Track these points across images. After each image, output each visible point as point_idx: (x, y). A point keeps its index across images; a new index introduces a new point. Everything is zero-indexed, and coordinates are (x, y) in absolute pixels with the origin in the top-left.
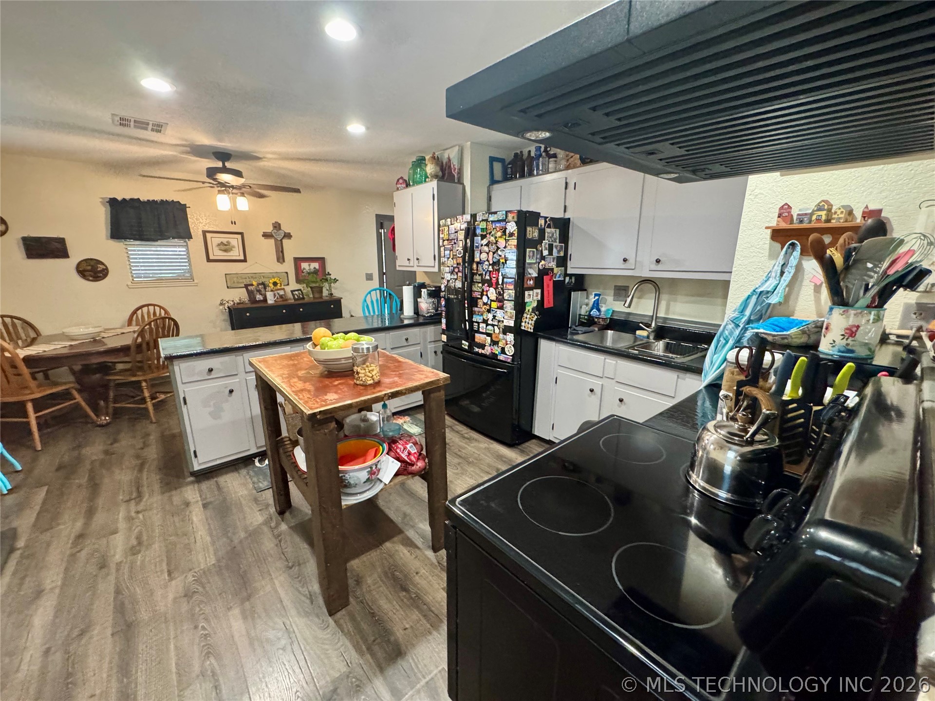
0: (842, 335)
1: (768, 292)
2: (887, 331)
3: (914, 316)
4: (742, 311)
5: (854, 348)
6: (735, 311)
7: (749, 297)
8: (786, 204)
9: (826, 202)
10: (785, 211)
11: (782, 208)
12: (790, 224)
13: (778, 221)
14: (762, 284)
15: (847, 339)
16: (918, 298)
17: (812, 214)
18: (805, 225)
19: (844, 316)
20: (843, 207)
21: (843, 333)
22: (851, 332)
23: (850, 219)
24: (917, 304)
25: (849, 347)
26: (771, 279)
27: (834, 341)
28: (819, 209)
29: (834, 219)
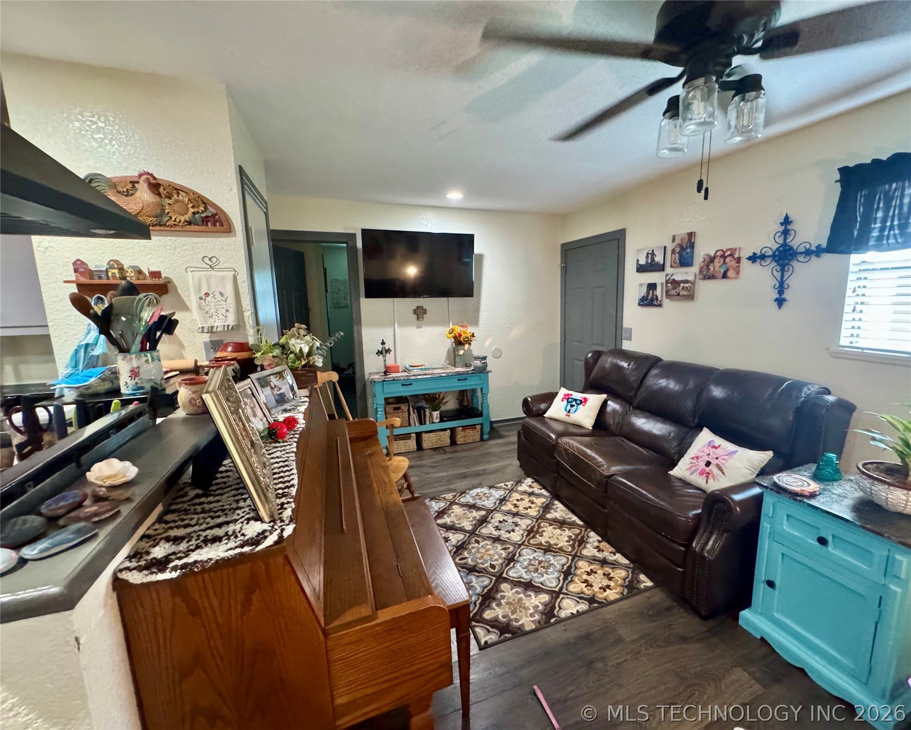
0: (130, 376)
1: (93, 344)
2: (199, 364)
3: (212, 350)
4: (76, 366)
5: (142, 385)
6: (67, 367)
7: (77, 352)
8: (78, 260)
9: (116, 261)
10: (79, 267)
11: (74, 263)
12: (91, 279)
13: (76, 276)
14: (86, 337)
15: (134, 379)
16: (210, 337)
17: (107, 271)
18: (104, 281)
19: (125, 361)
20: (132, 267)
21: (130, 375)
22: (134, 373)
23: (141, 277)
24: (210, 341)
25: (139, 385)
26: (92, 332)
27: (126, 383)
28: (112, 268)
29: (128, 276)
